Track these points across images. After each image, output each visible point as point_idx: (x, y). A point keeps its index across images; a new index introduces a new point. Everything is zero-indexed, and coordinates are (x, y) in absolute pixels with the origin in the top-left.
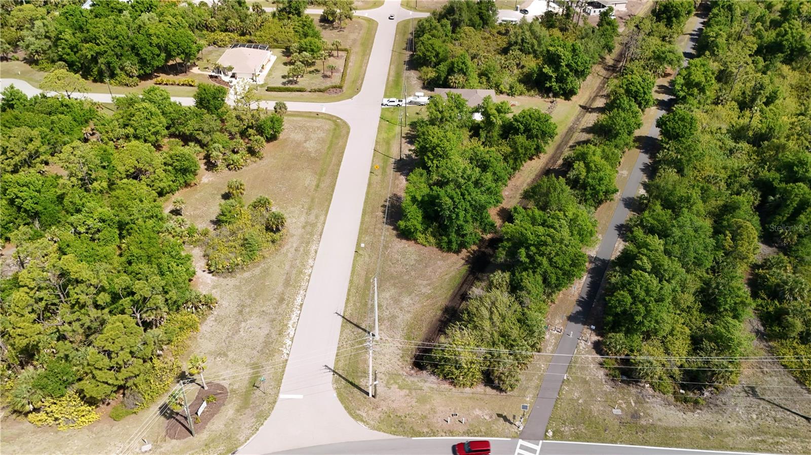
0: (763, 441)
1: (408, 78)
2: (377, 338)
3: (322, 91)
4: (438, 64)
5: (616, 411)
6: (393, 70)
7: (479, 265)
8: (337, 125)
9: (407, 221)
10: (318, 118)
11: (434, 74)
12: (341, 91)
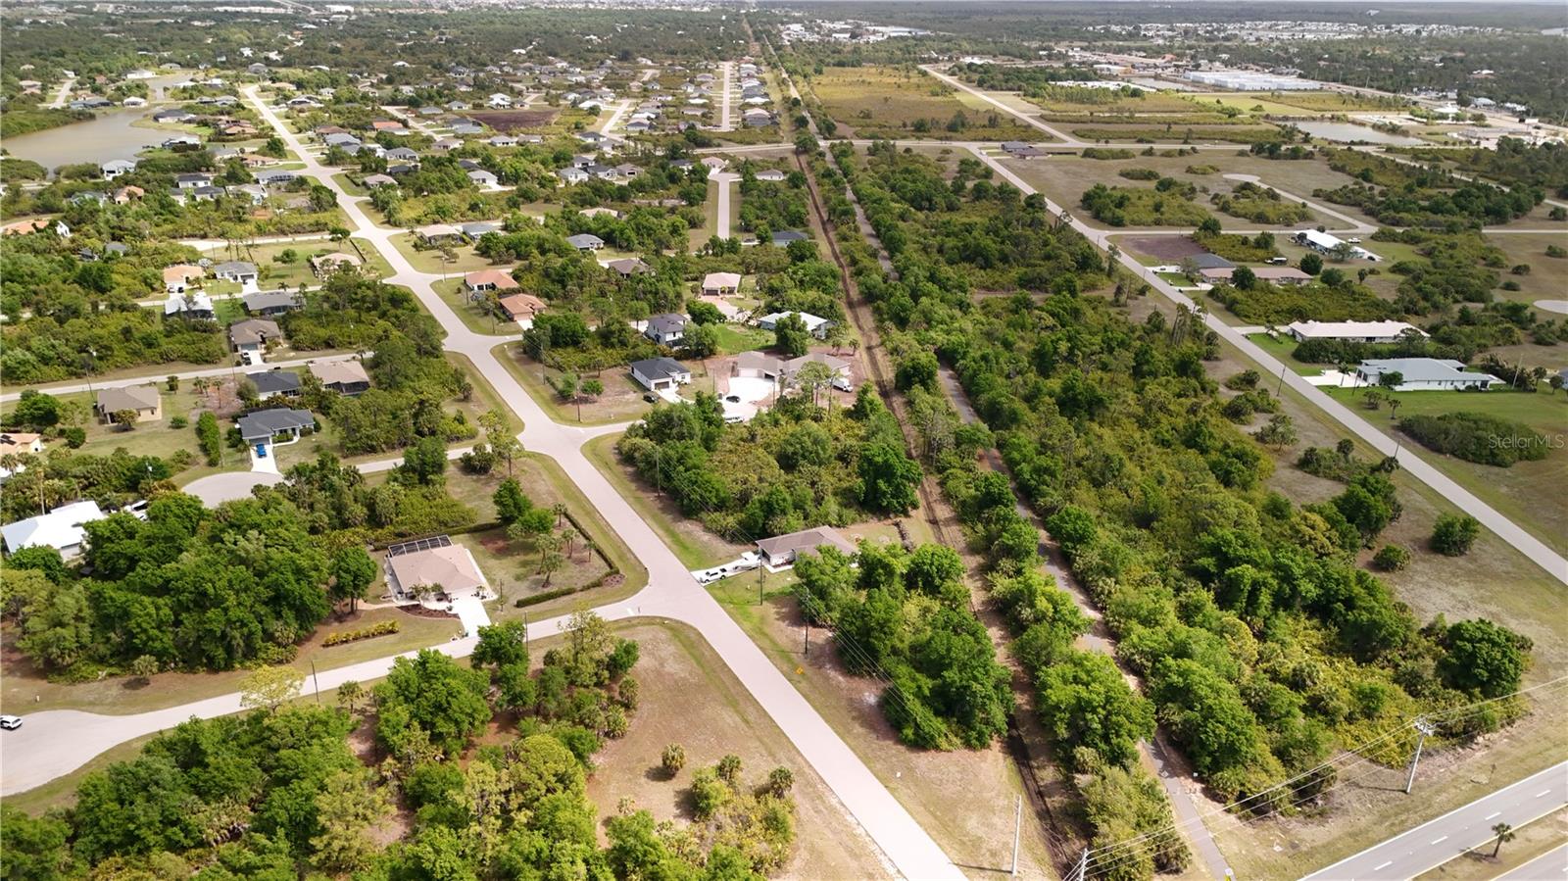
0: (1393, 824)
1: (689, 533)
2: (1015, 873)
3: (597, 584)
4: (721, 506)
5: (1277, 848)
6: (655, 527)
7: (1019, 752)
8: (671, 629)
9: (917, 726)
10: (634, 626)
11: (731, 521)
12: (622, 577)
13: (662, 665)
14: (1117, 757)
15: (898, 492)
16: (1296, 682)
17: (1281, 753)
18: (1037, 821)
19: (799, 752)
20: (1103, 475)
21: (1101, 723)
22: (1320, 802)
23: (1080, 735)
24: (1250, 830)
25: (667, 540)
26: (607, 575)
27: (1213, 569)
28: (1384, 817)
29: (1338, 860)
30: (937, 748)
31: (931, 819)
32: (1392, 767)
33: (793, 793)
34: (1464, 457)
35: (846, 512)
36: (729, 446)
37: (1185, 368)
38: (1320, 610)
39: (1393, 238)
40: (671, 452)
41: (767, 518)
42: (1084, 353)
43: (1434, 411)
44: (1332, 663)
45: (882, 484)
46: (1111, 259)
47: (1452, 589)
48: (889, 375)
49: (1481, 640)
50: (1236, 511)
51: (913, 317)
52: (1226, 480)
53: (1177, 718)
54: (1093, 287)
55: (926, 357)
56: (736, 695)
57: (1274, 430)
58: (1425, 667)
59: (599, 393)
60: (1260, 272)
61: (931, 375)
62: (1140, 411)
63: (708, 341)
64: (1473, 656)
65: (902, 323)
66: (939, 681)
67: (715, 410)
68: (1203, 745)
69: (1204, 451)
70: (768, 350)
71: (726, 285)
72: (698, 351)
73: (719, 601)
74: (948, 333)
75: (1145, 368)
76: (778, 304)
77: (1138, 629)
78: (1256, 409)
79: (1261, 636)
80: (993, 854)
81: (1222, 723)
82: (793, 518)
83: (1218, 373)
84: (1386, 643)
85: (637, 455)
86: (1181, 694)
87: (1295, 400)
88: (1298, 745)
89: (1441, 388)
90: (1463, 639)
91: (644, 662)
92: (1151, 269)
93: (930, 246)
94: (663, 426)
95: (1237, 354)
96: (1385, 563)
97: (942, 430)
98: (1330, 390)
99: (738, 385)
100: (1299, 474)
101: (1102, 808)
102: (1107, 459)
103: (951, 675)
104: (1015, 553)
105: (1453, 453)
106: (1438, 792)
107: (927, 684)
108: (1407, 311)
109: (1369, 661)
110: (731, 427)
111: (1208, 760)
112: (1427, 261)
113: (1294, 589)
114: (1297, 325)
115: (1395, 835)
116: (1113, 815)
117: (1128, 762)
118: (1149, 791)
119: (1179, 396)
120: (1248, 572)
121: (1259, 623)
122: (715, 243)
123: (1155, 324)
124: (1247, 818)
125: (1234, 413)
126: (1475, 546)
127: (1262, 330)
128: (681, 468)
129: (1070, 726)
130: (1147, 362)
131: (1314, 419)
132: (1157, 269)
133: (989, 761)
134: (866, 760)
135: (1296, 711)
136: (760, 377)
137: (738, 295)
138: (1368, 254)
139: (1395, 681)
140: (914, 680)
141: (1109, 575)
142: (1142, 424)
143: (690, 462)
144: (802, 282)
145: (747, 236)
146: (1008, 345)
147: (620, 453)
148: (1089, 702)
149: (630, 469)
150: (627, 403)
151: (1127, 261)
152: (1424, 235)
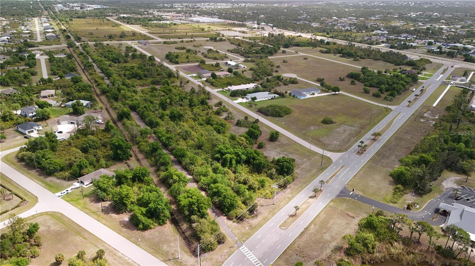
0: (273, 213)
1: (51, 181)
2: (180, 258)
3: (18, 206)
4: (62, 169)
5: (247, 228)
6: (37, 181)
7: (175, 222)
8: (50, 215)
9: (143, 223)
10: (35, 217)
11: (67, 174)
12: (27, 202)
13: (49, 228)
14: (203, 216)
15: (125, 153)
16: (245, 183)
17: (244, 203)
18: (184, 241)
19: (105, 243)
20: (186, 136)
21: (197, 207)
22: (255, 213)
23: (192, 212)
24: (240, 226)
25: (43, 185)
26: (21, 202)
27: (219, 157)
28: (270, 212)
29: (261, 227)
30: (151, 228)
31: (152, 250)
32: (270, 199)
33: (106, 256)
34: (273, 116)
35: (108, 163)
36: (61, 149)
37: (203, 102)
38: (247, 162)
39: (248, 61)
40: (39, 155)
41: (80, 170)
42: (174, 102)
43: (265, 105)
44: (252, 175)
45: (119, 151)
46: (177, 73)
47: (276, 150)
48: (115, 116)
49: (284, 162)
50: (223, 140)
51: (120, 97)
52: (219, 132)
53: (217, 200)
54: (173, 82)
55: (126, 109)
56: (79, 231)
57: (229, 116)
58: (273, 171)
59: (5, 138)
60: (217, 73)
61: (129, 115)
62: (193, 116)
63: (46, 114)
64: (283, 166)
65: (116, 99)
66: (148, 208)
67: (54, 137)
68: (224, 206)
69: (212, 125)
70: (70, 114)
71: (50, 94)
72: (43, 118)
73: (67, 201)
74: (132, 101)
75: (192, 104)
76: (71, 98)
77: (203, 178)
78: (223, 111)
79: (234, 172)
80: (173, 254)
81: (228, 199)
82: (90, 168)
83: (212, 102)
84: (264, 167)
85: (25, 158)
86: (217, 194)
87: (232, 108)
88: (248, 199)
89: (265, 99)
90: (280, 162)
91: (41, 229)
92: (189, 75)
93: (121, 74)
94: (34, 146)
95: (216, 97)
96: (260, 147)
97: (136, 131)
98: (240, 104)
99: (60, 128)
100: (236, 127)
101: (201, 231)
102: (186, 132)
103: (151, 205)
104: (165, 164)
105: (271, 116)
106: (281, 202)
107: (144, 210)
108: (255, 80)
109: (261, 173)
110: (61, 142)
111: (227, 210)
112: (257, 67)
113: (240, 158)
114: (229, 87)
115: (273, 216)
116: (204, 232)
117: (206, 216)
118: (213, 223)
119: (203, 111)
120: (228, 156)
121: (233, 169)
122: (42, 80)
123: (193, 91)
124: (239, 222)
125: (218, 113)
126: (279, 138)
127: (221, 89)
128: (44, 159)
129: (189, 210)
130: (193, 102)
131: (238, 112)
132: (191, 75)
133: (167, 227)
134: (128, 238)
135: (246, 190)
136: (69, 123)
137: (55, 97)
138: (243, 66)
139: (267, 176)
140: (140, 210)
141: (192, 165)
142: (195, 120)
143: (47, 157)
144: (78, 90)
145: (55, 76)
146: (152, 102)
147: (18, 158)
148: (193, 202)
149: (23, 163)
150: (18, 140)
151: (182, 74)
152: (255, 60)
